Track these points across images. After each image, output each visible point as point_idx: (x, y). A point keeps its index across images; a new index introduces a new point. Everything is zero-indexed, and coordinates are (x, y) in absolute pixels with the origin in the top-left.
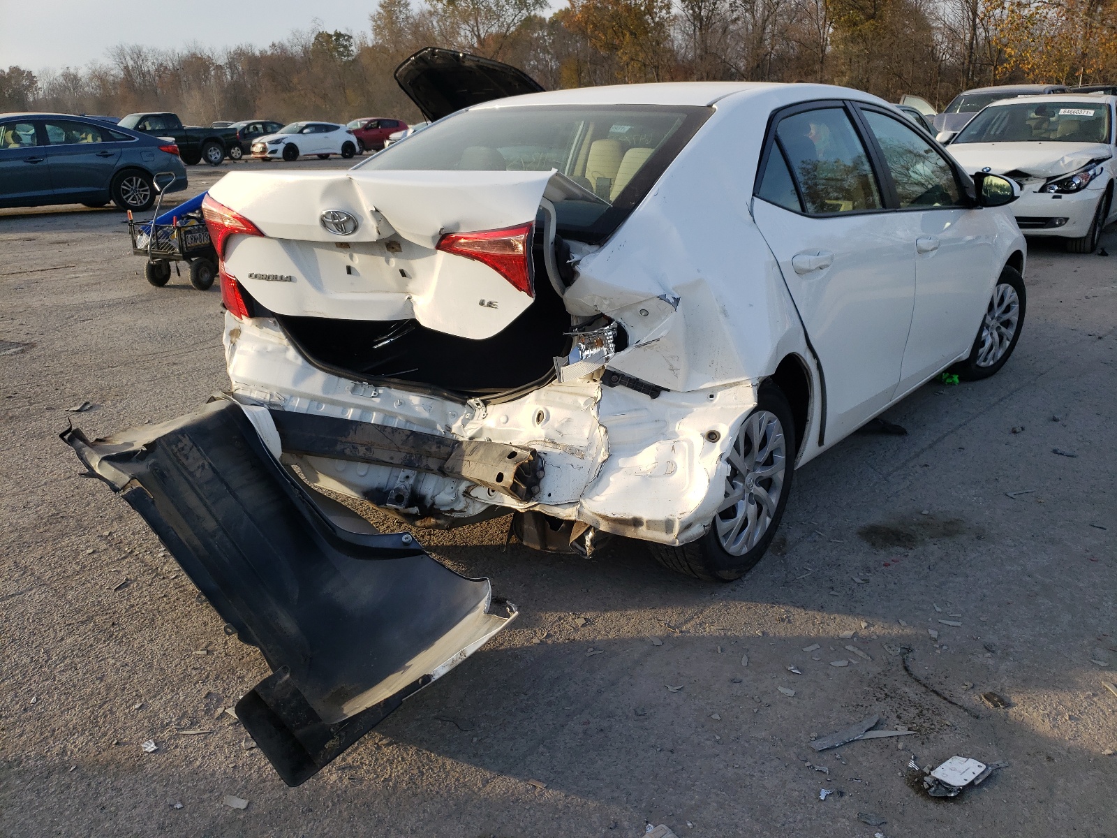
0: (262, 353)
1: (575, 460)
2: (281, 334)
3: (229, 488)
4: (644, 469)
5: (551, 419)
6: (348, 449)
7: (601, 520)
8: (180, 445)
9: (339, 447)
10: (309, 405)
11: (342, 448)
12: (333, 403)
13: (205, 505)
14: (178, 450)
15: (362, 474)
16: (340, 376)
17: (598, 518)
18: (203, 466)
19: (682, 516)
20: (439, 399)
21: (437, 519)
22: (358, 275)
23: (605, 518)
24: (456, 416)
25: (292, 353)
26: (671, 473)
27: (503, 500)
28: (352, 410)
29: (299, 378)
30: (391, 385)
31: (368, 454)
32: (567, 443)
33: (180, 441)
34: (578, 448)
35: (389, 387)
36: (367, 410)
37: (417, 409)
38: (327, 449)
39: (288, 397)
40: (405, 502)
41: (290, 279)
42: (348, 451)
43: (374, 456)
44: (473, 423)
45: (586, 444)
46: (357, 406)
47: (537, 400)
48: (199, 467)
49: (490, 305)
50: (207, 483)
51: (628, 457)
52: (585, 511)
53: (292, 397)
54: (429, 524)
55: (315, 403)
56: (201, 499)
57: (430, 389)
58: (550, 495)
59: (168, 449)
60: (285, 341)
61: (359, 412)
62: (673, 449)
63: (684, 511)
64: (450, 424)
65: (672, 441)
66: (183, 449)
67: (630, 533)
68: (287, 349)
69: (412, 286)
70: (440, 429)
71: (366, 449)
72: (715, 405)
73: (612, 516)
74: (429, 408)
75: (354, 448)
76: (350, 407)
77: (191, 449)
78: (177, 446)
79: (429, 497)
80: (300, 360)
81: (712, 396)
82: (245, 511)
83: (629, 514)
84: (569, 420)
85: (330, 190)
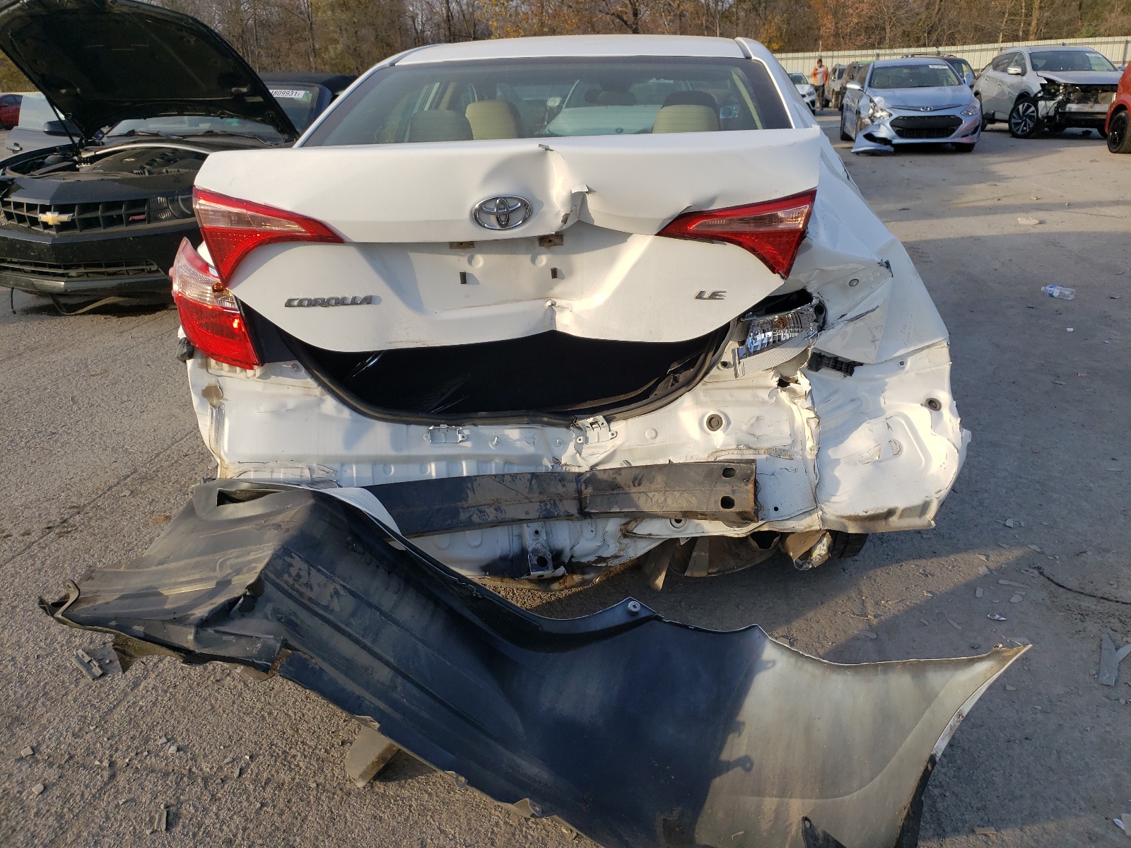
0: (280, 413)
1: (782, 463)
2: (310, 382)
3: (382, 613)
4: (866, 455)
5: (732, 421)
6: (475, 515)
7: (847, 523)
8: (294, 571)
9: (463, 516)
10: (373, 471)
11: (468, 515)
12: (408, 460)
13: (364, 647)
14: (294, 580)
15: (478, 543)
16: (408, 423)
17: (843, 520)
18: (337, 593)
19: (939, 495)
20: (539, 427)
21: (583, 573)
22: (476, 282)
23: (850, 518)
24: (564, 444)
25: (330, 404)
26: (898, 453)
27: (703, 528)
28: (433, 466)
29: (351, 438)
30: (477, 421)
31: (501, 516)
32: (767, 445)
33: (291, 565)
34: (783, 448)
35: (475, 425)
36: (453, 460)
37: (518, 444)
38: (449, 522)
39: (337, 467)
40: (550, 564)
41: (368, 300)
42: (475, 518)
43: (507, 516)
44: (589, 448)
45: (789, 441)
46: (437, 459)
47: (698, 403)
48: (332, 597)
49: (714, 296)
50: (353, 615)
51: (836, 446)
52: (829, 517)
53: (343, 465)
54: (572, 584)
55: (380, 467)
56: (356, 641)
57: (527, 416)
58: (776, 509)
59: (278, 581)
60: (317, 390)
61: (443, 464)
62: (889, 427)
63: (939, 489)
64: (557, 454)
65: (882, 419)
66: (299, 576)
67: (881, 527)
68: (321, 401)
69: (560, 287)
70: (547, 464)
71: (496, 510)
72: (907, 372)
73: (864, 514)
74: (532, 440)
75: (481, 512)
76: (430, 462)
77: (309, 574)
78: (290, 575)
79: (568, 549)
80: (346, 413)
81: (902, 363)
82: (416, 638)
83: (881, 506)
84: (758, 419)
85: (503, 168)
